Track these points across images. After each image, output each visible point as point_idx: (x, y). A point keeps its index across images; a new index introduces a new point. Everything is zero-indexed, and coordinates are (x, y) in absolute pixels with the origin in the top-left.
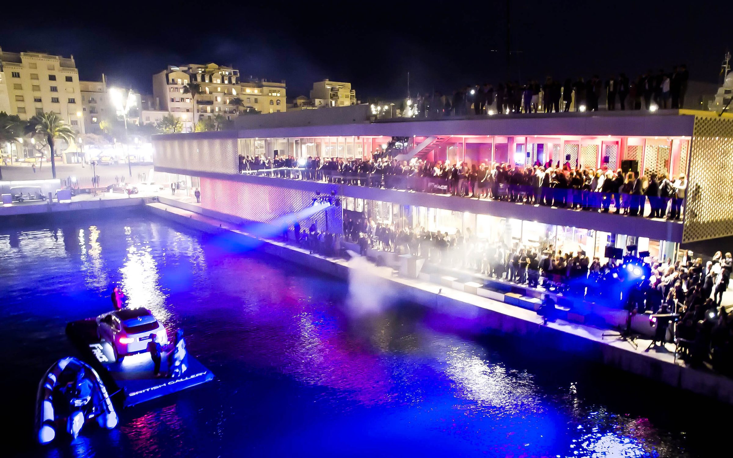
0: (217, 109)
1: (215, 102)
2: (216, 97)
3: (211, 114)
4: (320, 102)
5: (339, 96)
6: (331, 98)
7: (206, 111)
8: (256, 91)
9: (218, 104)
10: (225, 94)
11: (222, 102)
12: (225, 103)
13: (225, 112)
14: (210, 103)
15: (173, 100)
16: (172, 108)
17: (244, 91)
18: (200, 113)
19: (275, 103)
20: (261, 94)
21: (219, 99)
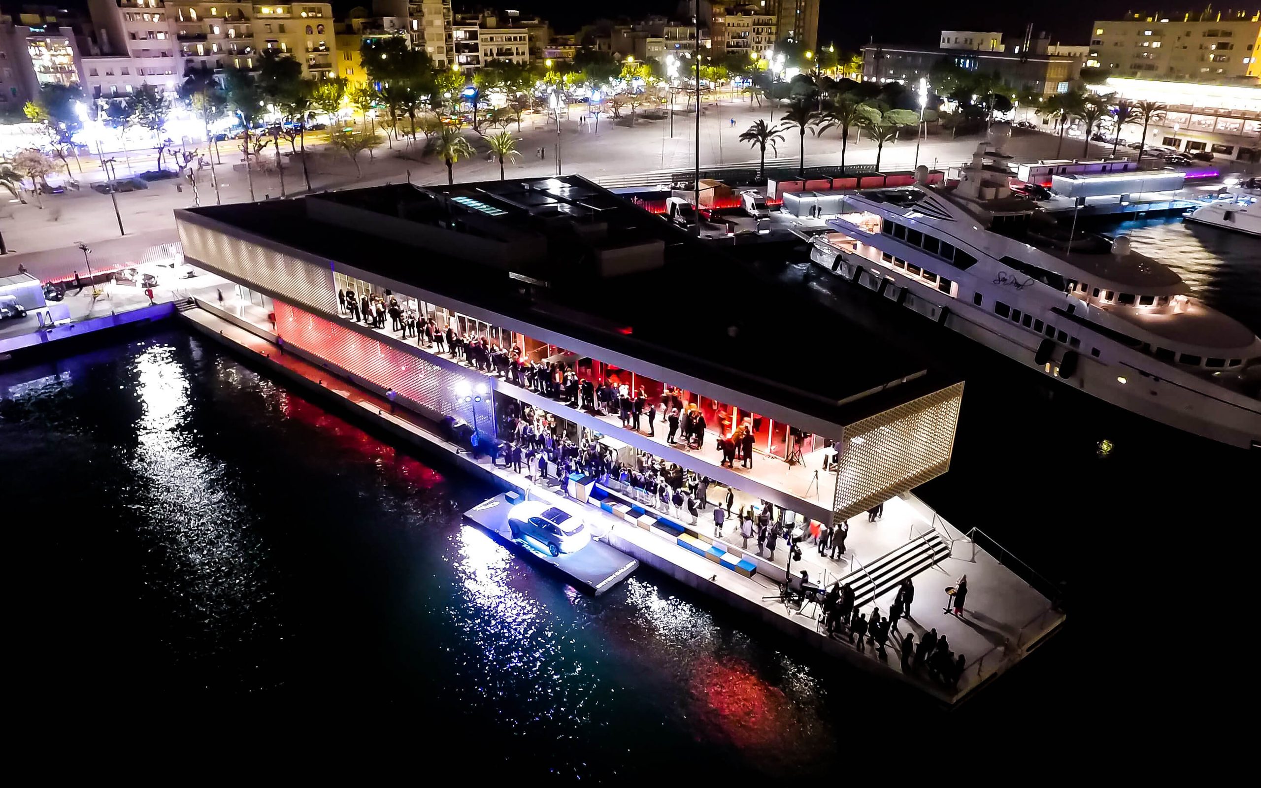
0: (215, 48)
1: (209, 36)
2: (211, 27)
3: (205, 58)
4: (391, 21)
5: (423, 10)
6: (411, 15)
7: (196, 54)
8: (280, 10)
9: (217, 38)
10: (226, 19)
11: (223, 35)
12: (227, 36)
13: (230, 52)
14: (202, 37)
15: (134, 36)
16: (134, 51)
17: (260, 12)
18: (185, 58)
19: (315, 31)
20: (288, 15)
21: (217, 30)
